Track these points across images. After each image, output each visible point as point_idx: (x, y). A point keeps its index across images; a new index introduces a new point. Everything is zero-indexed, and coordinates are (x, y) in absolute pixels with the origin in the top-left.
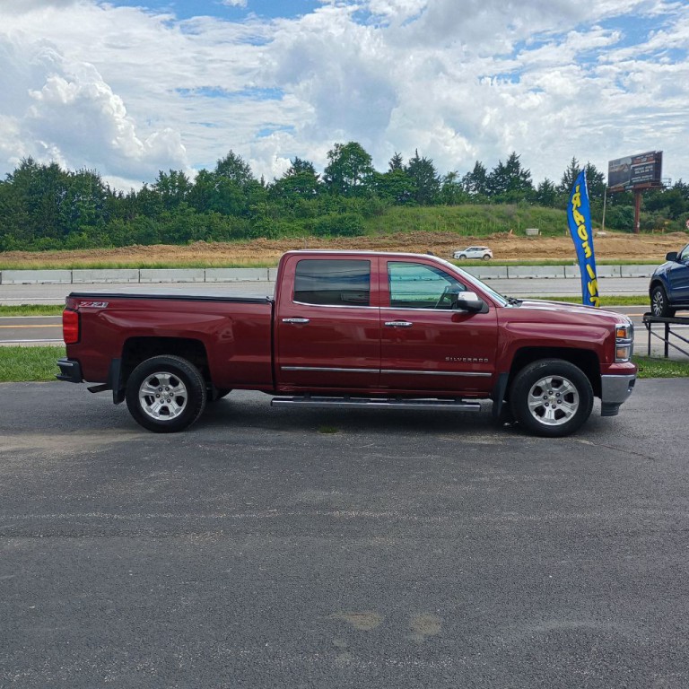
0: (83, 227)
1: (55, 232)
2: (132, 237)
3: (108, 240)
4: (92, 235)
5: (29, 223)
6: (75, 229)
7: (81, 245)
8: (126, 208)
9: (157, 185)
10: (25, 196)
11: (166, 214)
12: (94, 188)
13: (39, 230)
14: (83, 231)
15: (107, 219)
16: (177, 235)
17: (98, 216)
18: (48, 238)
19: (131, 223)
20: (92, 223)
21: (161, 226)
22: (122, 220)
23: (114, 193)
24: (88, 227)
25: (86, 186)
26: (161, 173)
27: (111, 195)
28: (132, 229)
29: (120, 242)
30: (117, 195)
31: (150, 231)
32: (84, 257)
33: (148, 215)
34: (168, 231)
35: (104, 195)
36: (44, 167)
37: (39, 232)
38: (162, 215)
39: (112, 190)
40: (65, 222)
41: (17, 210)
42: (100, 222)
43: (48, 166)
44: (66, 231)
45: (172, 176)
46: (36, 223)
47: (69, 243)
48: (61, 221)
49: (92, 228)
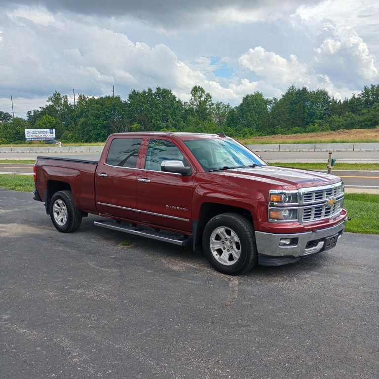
0: (316, 121)
1: (301, 124)
2: (342, 125)
3: (329, 127)
4: (320, 125)
5: (289, 120)
6: (312, 122)
7: (313, 131)
8: (341, 109)
9: (362, 94)
10: (288, 106)
11: (365, 111)
12: (324, 99)
13: (293, 123)
14: (315, 122)
15: (329, 116)
16: (369, 123)
17: (325, 114)
18: (297, 127)
19: (343, 117)
20: (321, 118)
21: (361, 118)
22: (337, 115)
23: (336, 101)
24: (318, 121)
25: (320, 98)
26: (365, 87)
27: (334, 102)
28: (343, 120)
29: (335, 128)
30: (338, 102)
31: (353, 121)
32: (312, 137)
33: (354, 112)
34: (364, 121)
35: (330, 102)
36: (299, 90)
37: (294, 124)
38: (362, 111)
39: (335, 99)
40: (307, 119)
41: (283, 113)
42: (325, 117)
43: (301, 89)
44: (307, 123)
45: (372, 88)
46: (292, 120)
47: (307, 130)
48: (305, 118)
49: (320, 121)
